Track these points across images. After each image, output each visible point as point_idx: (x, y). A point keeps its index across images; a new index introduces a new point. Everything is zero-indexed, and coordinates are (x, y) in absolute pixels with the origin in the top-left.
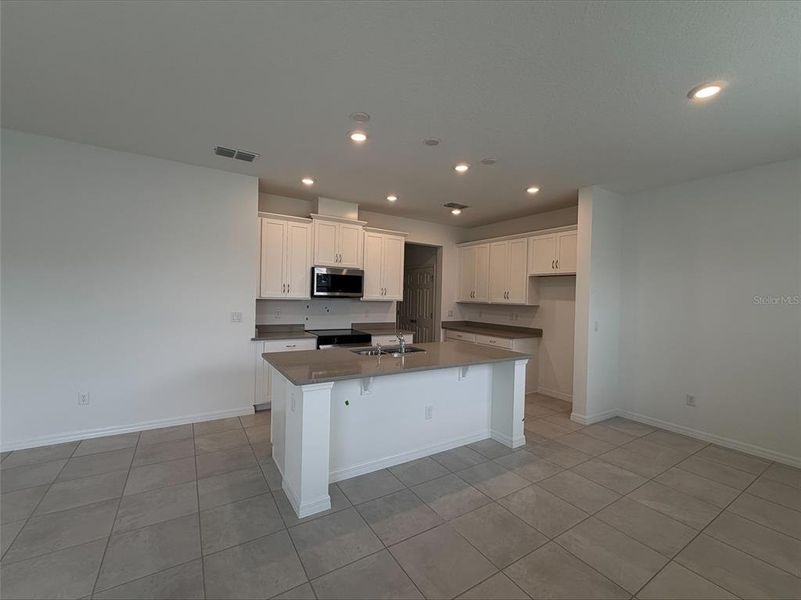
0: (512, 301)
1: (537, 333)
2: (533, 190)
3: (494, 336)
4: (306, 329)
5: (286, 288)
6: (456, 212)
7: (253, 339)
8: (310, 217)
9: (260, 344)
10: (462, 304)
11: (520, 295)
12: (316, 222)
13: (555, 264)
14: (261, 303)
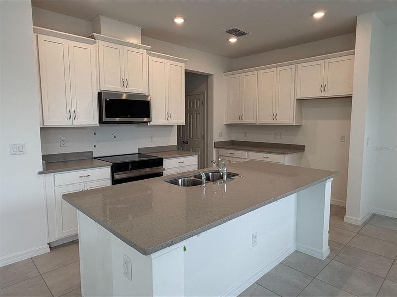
0: (279, 121)
1: (300, 149)
2: (319, 15)
3: (267, 152)
4: (95, 156)
5: (72, 115)
6: (233, 40)
7: (40, 173)
8: (92, 37)
9: (49, 177)
10: (230, 126)
11: (287, 116)
12: (100, 43)
13: (323, 88)
14: (45, 131)
